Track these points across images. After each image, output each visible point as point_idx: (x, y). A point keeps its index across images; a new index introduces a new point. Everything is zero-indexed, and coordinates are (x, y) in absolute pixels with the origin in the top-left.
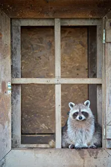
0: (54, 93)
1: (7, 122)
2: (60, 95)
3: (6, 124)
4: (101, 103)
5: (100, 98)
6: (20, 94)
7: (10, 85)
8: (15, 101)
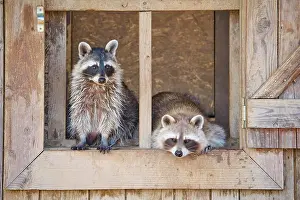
2: (150, 34)
3: (33, 96)
5: (236, 39)
6: (65, 33)
7: (42, 12)
8: (53, 48)
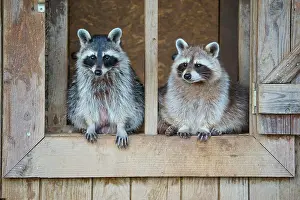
0: (143, 12)
1: (35, 76)
2: (156, 16)
4: (248, 34)
5: (246, 21)
6: (66, 13)
8: (53, 29)
